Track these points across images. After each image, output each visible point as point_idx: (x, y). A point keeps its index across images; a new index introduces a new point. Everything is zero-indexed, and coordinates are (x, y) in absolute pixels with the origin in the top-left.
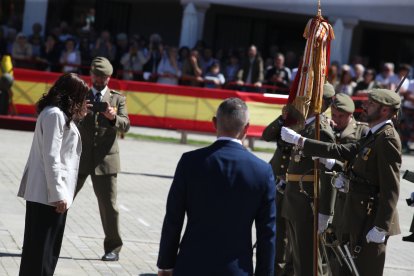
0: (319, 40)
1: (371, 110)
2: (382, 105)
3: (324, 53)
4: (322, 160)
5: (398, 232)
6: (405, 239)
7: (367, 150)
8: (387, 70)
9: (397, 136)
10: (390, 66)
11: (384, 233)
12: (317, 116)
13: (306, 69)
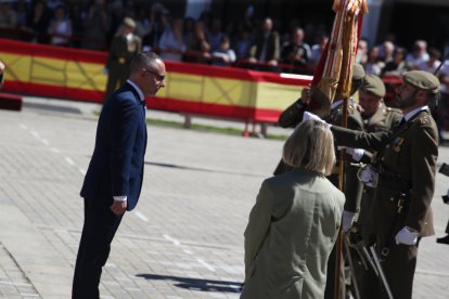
0: (350, 14)
1: (405, 95)
2: (418, 88)
3: (355, 29)
4: (349, 150)
5: (431, 233)
6: (439, 241)
7: (400, 140)
8: (419, 49)
9: (434, 125)
10: (422, 44)
11: (416, 234)
12: (345, 100)
13: (334, 47)
